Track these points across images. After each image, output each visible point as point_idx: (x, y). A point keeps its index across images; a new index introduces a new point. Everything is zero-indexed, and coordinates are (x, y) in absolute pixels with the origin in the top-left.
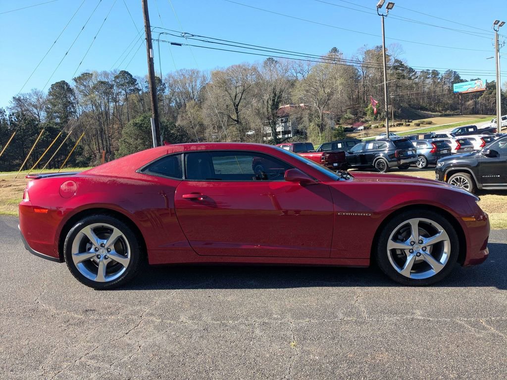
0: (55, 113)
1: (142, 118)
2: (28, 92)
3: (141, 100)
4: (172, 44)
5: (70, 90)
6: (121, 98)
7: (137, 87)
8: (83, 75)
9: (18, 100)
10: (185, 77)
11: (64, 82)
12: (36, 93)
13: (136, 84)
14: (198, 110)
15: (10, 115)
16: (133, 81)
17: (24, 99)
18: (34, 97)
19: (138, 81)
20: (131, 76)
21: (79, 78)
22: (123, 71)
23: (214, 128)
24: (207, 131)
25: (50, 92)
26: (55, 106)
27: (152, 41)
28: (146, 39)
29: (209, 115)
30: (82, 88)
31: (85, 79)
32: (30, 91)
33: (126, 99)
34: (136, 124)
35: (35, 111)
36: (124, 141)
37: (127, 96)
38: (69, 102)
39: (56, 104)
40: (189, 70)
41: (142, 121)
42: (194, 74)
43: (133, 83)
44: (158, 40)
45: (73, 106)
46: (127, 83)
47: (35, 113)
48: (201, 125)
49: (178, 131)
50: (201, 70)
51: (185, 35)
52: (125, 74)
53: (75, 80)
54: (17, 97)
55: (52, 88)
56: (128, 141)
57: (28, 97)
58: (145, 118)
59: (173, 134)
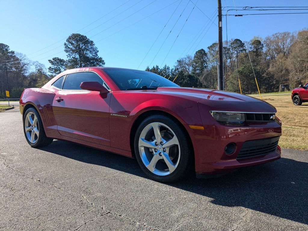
0: (197, 67)
1: (243, 67)
2: (185, 57)
3: (246, 56)
4: (236, 16)
5: (205, 54)
6: (235, 56)
7: (244, 48)
8: (213, 44)
9: (179, 62)
10: (278, 38)
11: (202, 50)
12: (189, 57)
13: (244, 47)
14: (285, 60)
15: (172, 70)
16: (242, 45)
17: (182, 61)
18: (188, 59)
19: (245, 44)
20: (241, 42)
21: (211, 46)
22: (236, 39)
23: (297, 71)
24: (291, 74)
25: (195, 56)
26: (197, 63)
27: (222, 16)
28: (218, 16)
29: (293, 63)
30: (212, 52)
31: (214, 47)
32: (186, 57)
33: (237, 56)
34: (239, 71)
35: (187, 67)
36: (231, 82)
37: (237, 54)
38: (204, 61)
39: (197, 62)
40: (282, 33)
41: (243, 69)
42: (286, 35)
43: (242, 46)
44: (226, 15)
45: (206, 63)
46: (238, 46)
47: (187, 68)
48: (287, 70)
49: (267, 74)
50: (291, 32)
51: (245, 8)
52: (237, 40)
53: (209, 48)
54: (179, 60)
55: (196, 54)
56: (233, 82)
57: (184, 60)
58: (245, 67)
59: (264, 77)
